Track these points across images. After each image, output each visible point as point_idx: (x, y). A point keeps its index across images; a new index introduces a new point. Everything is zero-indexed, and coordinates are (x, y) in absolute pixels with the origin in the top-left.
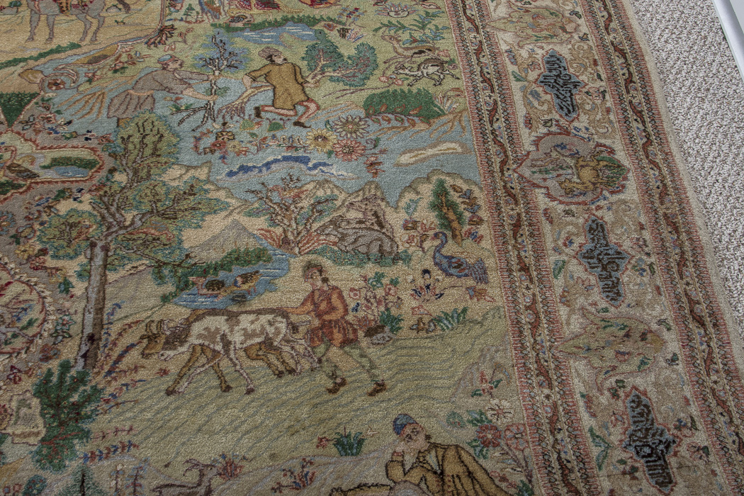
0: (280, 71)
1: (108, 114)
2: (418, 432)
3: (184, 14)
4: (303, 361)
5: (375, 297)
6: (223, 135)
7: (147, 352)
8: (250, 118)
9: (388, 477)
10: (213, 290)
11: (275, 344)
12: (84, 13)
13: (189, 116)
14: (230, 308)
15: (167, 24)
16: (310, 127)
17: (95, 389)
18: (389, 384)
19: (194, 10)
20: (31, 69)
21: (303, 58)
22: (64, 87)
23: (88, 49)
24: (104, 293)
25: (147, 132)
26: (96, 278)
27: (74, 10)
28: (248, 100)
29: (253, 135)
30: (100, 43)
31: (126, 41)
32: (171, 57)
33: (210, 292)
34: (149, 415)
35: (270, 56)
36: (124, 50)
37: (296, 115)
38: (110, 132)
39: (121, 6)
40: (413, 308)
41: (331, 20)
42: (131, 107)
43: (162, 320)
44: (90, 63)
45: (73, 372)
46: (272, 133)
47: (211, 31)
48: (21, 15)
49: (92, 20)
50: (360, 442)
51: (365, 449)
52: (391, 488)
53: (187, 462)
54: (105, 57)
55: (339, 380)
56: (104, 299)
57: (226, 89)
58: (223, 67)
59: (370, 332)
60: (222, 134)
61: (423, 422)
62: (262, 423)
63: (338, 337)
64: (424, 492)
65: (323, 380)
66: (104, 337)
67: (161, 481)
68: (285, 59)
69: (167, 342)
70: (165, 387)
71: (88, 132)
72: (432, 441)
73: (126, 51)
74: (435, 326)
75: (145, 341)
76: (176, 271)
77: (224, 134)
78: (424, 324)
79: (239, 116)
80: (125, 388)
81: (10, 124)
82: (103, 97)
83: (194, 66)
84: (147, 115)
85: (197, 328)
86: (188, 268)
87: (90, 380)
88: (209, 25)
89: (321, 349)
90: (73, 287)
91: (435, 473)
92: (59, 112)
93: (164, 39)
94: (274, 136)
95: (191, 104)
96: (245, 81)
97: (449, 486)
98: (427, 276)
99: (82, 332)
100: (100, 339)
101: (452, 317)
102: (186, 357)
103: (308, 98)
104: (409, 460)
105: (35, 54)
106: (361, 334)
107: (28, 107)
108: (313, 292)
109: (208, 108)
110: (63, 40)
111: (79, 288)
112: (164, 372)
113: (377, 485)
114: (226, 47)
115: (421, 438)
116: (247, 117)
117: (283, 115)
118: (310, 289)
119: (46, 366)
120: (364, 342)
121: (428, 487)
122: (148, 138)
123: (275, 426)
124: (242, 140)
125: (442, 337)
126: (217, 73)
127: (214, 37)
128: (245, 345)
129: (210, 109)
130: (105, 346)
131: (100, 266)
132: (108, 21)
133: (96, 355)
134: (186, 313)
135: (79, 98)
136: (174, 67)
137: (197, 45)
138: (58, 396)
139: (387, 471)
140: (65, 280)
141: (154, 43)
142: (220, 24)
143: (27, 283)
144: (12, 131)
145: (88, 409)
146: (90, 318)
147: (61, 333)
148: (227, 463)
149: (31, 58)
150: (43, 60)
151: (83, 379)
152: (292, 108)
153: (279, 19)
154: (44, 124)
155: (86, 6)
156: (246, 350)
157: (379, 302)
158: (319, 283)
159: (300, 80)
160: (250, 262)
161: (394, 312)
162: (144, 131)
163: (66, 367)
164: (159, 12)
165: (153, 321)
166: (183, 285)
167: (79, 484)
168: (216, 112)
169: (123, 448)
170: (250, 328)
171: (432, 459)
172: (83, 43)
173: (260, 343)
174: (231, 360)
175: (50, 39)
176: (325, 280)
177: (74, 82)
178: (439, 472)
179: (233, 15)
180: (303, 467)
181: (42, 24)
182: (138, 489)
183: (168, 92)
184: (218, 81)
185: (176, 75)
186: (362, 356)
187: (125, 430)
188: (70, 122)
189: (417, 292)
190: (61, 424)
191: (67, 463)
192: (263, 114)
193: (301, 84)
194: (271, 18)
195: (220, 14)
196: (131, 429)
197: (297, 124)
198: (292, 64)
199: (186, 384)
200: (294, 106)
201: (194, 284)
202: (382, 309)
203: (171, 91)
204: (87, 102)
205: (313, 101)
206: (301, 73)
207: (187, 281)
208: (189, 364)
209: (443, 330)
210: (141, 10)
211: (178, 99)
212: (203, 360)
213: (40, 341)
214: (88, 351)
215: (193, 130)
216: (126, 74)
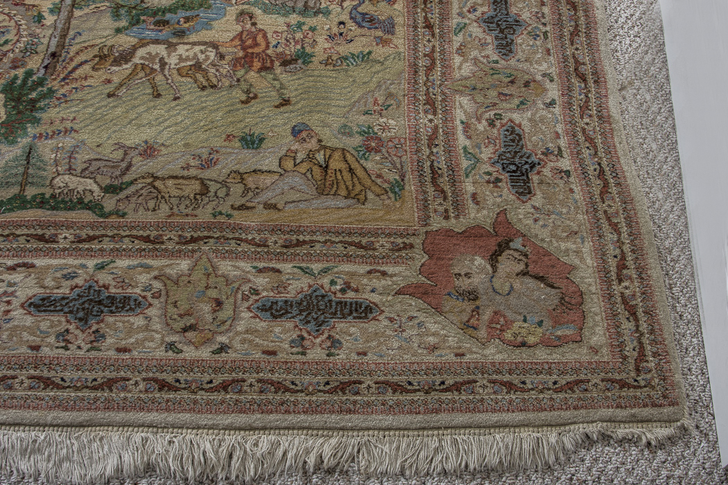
2: (312, 137)
4: (224, 80)
5: (294, 39)
7: (96, 67)
9: (280, 166)
10: (159, 26)
11: (203, 66)
14: (170, 40)
17: (51, 90)
18: (293, 100)
24: (69, 24)
26: (64, 14)
33: (156, 28)
34: (91, 110)
40: (325, 49)
43: (113, 45)
45: (35, 78)
50: (261, 140)
51: (263, 146)
52: (281, 175)
53: (116, 144)
55: (251, 95)
56: (69, 28)
59: (285, 63)
61: (317, 130)
62: (182, 121)
63: (257, 64)
64: (309, 180)
65: (239, 95)
66: (64, 55)
67: (92, 156)
69: (115, 61)
70: (107, 91)
72: (323, 144)
74: (342, 62)
75: (97, 59)
76: (131, 12)
78: (332, 60)
80: (74, 91)
85: (141, 52)
86: (141, 10)
87: (48, 84)
89: (241, 73)
90: (45, 19)
91: (321, 166)
97: (331, 177)
98: (342, 26)
99: (47, 50)
100: (60, 56)
101: (358, 57)
102: (129, 72)
104: (300, 156)
106: (277, 63)
108: (242, 32)
111: (49, 19)
112: (109, 81)
113: (269, 171)
115: (314, 141)
118: (240, 29)
119: (13, 73)
120: (278, 70)
121: (312, 176)
123: (193, 124)
125: (347, 71)
128: (178, 66)
130: (64, 61)
131: (69, 5)
133: (55, 67)
134: (134, 41)
138: (20, 93)
139: (280, 162)
140: (39, 13)
143: (8, 15)
145: (42, 104)
146: (54, 42)
147: (30, 50)
148: (148, 147)
151: (42, 82)
156: (178, 70)
157: (297, 43)
158: (248, 26)
160: (193, 8)
161: (308, 50)
163: (29, 74)
165: (105, 46)
166: (135, 22)
167: (26, 155)
169: (66, 132)
170: (185, 55)
171: (320, 157)
173: (191, 66)
174: (165, 75)
176: (254, 24)
178: (324, 166)
180: (210, 154)
182: (73, 160)
186: (274, 80)
187: (69, 120)
189: (331, 37)
190: (19, 113)
191: (19, 140)
196: (74, 119)
199: (125, 90)
201: (144, 21)
202: (299, 47)
207: (139, 19)
208: (129, 77)
209: (348, 65)
212: (142, 74)
213: (12, 55)
214: (49, 64)
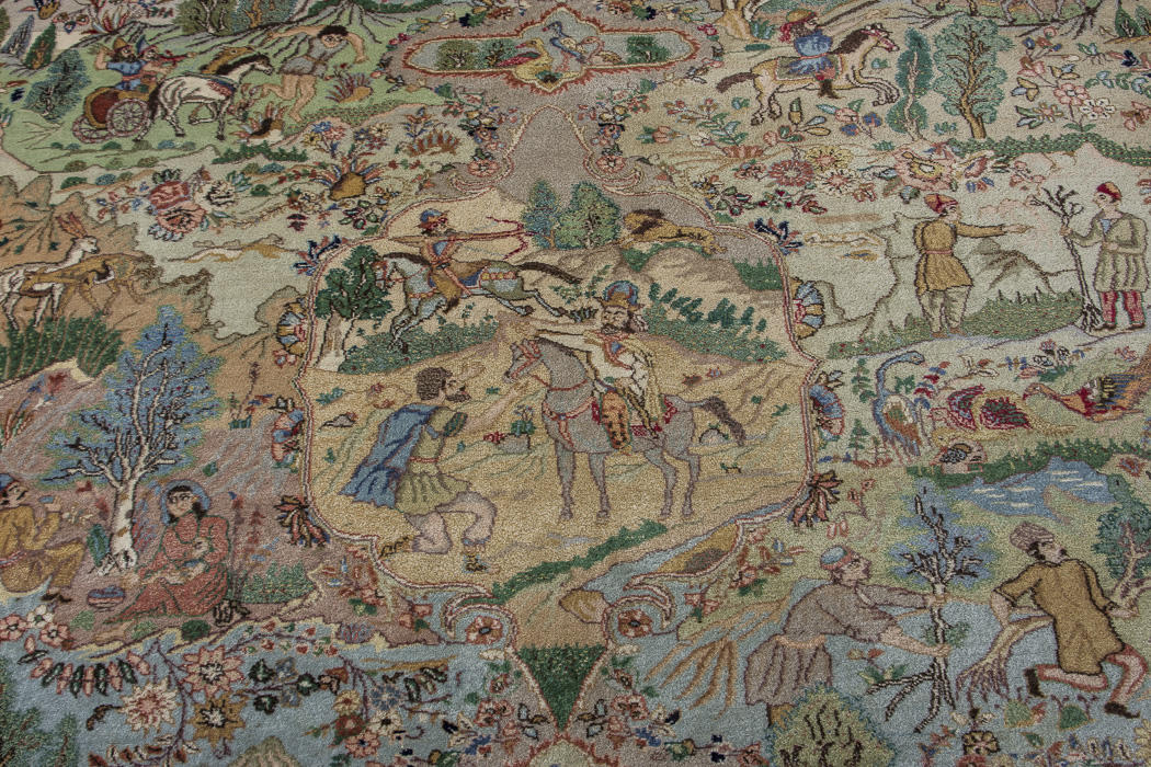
0: (1058, 580)
1: (746, 695)
3: (851, 446)
6: (976, 741)
8: (1020, 698)
12: (656, 446)
13: (902, 695)
15: (823, 468)
16: (1137, 716)
19: (867, 434)
20: (581, 588)
21: (1096, 547)
22: (650, 630)
23: (683, 537)
25: (830, 738)
27: (636, 439)
28: (1010, 654)
29: (1032, 737)
30: (701, 521)
31: (750, 514)
32: (845, 553)
35: (1034, 545)
36: (751, 538)
37: (1106, 687)
38: (757, 738)
39: (726, 429)
41: (1132, 449)
42: (790, 676)
44: (690, 570)
46: (1069, 732)
47: (909, 487)
48: (538, 453)
49: (677, 464)
54: (717, 555)
57: (964, 628)
58: (949, 574)
60: (973, 738)
68: (1063, 552)
71: (716, 739)
73: (756, 541)
77: (978, 737)
79: (998, 692)
81: (561, 724)
82: (731, 654)
83: (891, 573)
84: (823, 696)
88: (902, 471)
92: (649, 691)
93: (822, 506)
94: (1073, 742)
95: (902, 667)
96: (996, 606)
103: (1124, 645)
105: (581, 550)
107: (589, 681)
109: (935, 674)
110: (631, 515)
114: (946, 524)
116: (1013, 695)
117: (1080, 687)
122: (832, 751)
124: (1013, 751)
126: (939, 588)
127: (918, 501)
129: (940, 677)
132: (709, 467)
135: (683, 656)
136: (854, 577)
137: (889, 521)
141: (805, 517)
142: (924, 470)
144: (568, 739)
149: (576, 561)
150: (600, 566)
152: (1096, 669)
153: (1032, 449)
154: (626, 721)
155: (660, 429)
159: (1101, 602)
162: (823, 734)
164: (803, 441)
168: (953, 685)
172: (670, 522)
175: (605, 511)
177: (667, 619)
179: (944, 445)
181: (582, 475)
183: (854, 637)
184: (945, 609)
185: (862, 596)
188: (674, 717)
192: (1042, 686)
193: (1104, 610)
194: (1017, 449)
195: (919, 442)
197: (1114, 708)
198: (1078, 561)
200: (1099, 664)
203: (858, 636)
204: (700, 666)
205: (1132, 651)
206: (1098, 585)
210: (766, 436)
211: (875, 653)
215: (917, 730)
216: (764, 598)
